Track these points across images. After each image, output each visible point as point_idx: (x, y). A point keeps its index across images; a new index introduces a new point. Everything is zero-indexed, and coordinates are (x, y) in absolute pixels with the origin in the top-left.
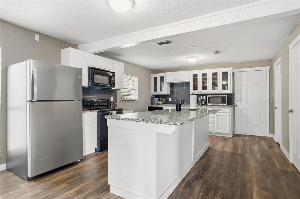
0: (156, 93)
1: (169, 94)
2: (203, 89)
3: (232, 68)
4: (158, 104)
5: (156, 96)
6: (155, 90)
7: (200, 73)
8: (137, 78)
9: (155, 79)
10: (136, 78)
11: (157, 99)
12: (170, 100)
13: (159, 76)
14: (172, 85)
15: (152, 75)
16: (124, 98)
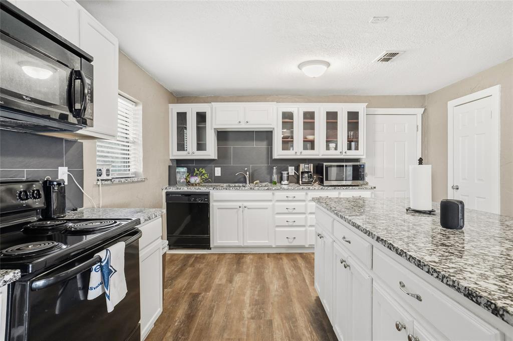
0: (182, 155)
1: (217, 158)
2: (305, 148)
3: (367, 104)
4: (188, 183)
5: (180, 163)
6: (181, 147)
7: (298, 110)
8: (140, 107)
9: (182, 117)
10: (136, 108)
11: (184, 170)
12: (218, 172)
13: (191, 110)
14: (223, 136)
15: (171, 106)
16: (108, 170)
